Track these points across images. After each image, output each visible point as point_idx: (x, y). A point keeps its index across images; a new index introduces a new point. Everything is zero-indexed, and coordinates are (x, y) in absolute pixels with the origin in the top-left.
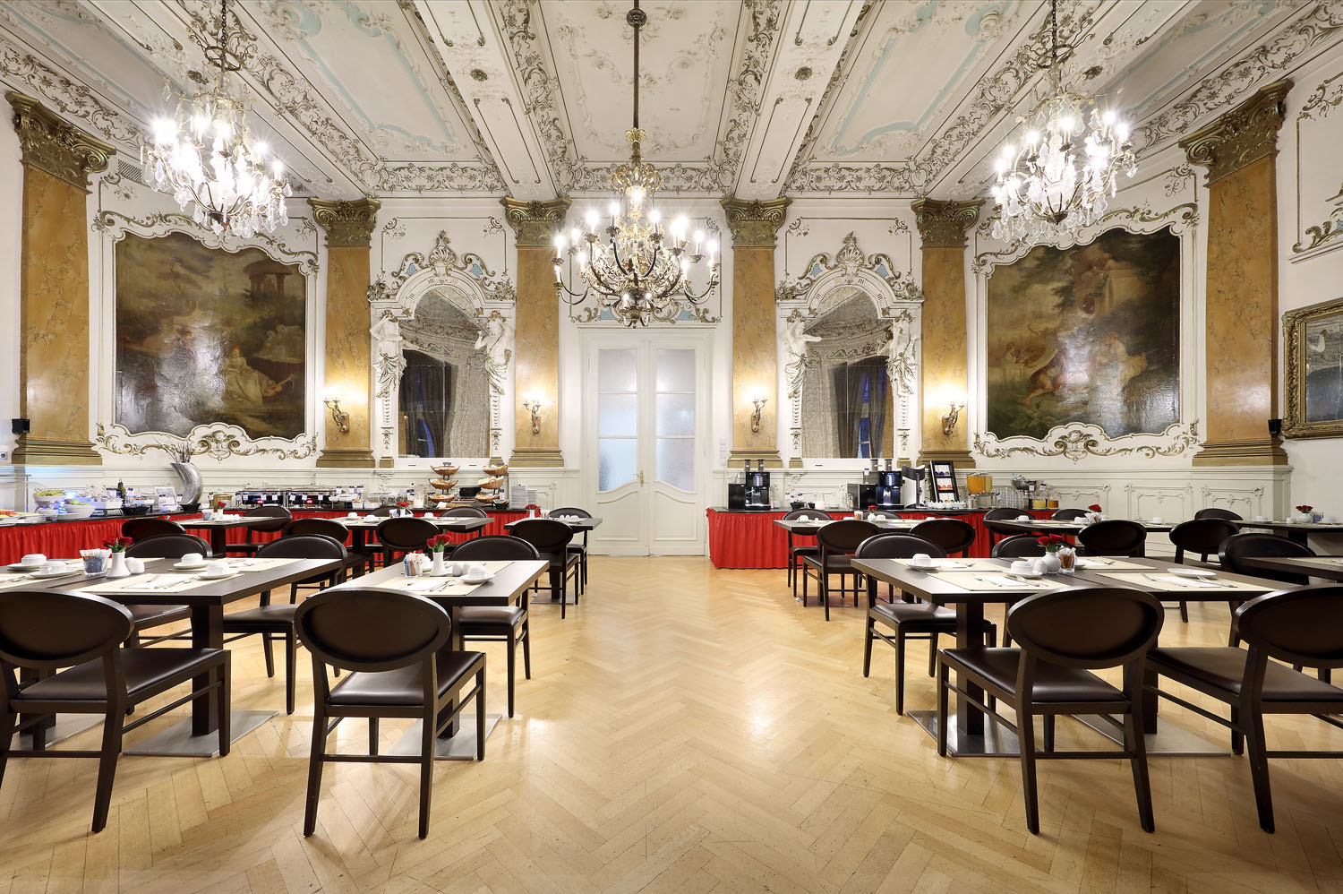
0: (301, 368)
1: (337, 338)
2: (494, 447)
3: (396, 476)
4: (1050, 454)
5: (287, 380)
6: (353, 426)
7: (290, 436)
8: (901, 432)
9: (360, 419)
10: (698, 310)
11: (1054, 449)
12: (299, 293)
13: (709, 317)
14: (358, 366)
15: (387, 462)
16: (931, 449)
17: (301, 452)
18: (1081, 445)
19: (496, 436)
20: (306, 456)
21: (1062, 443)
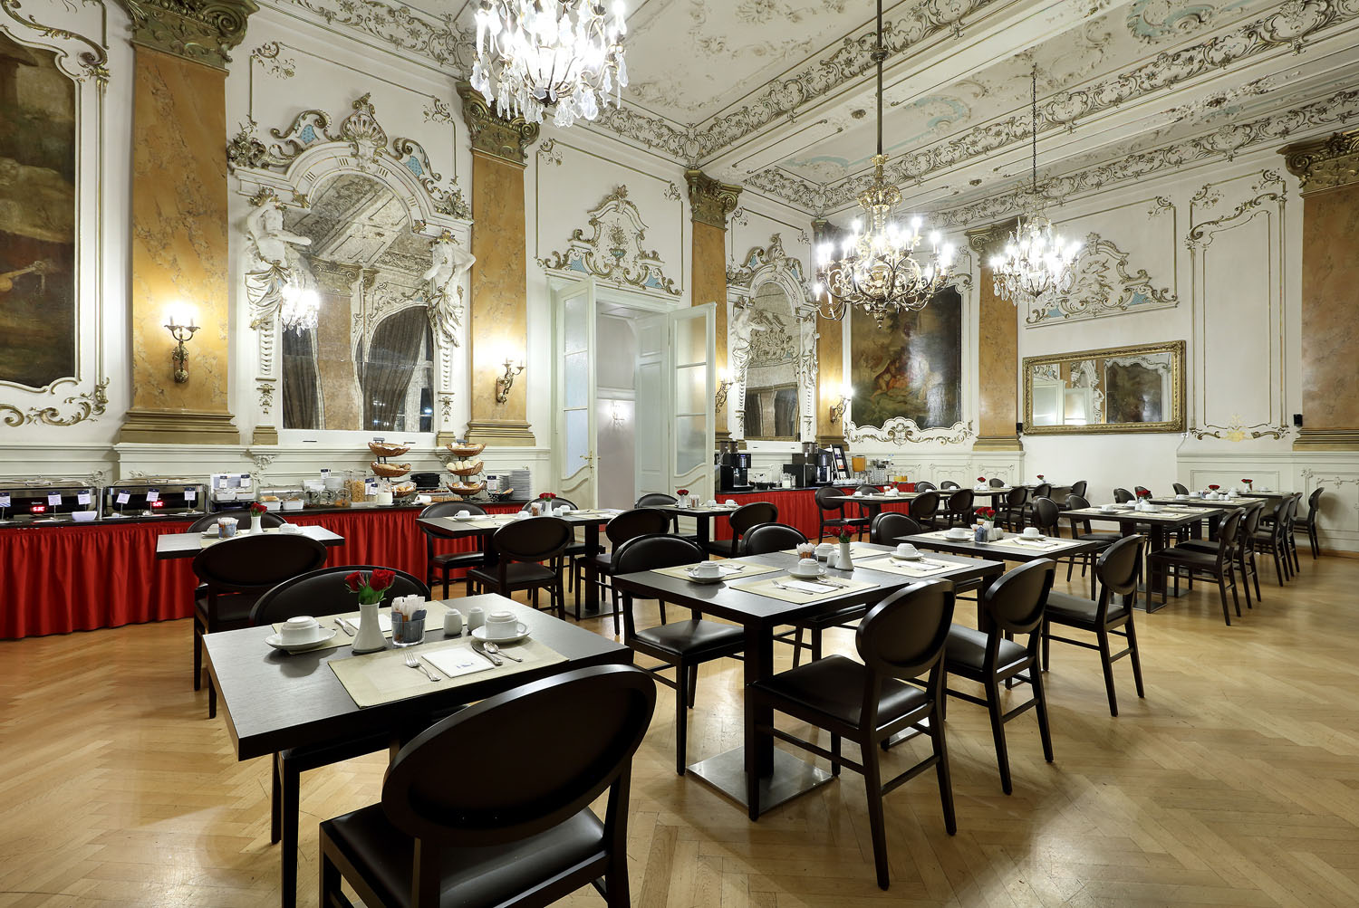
0: (65, 254)
1: (160, 214)
2: (444, 418)
3: (281, 458)
4: (886, 440)
5: (28, 270)
6: (192, 372)
7: (37, 380)
8: (806, 419)
9: (214, 362)
10: (664, 279)
11: (888, 437)
12: (58, 109)
13: (673, 288)
14: (207, 271)
15: (265, 434)
16: (824, 434)
17: (66, 412)
18: (903, 434)
19: (447, 403)
20: (77, 419)
21: (892, 432)
